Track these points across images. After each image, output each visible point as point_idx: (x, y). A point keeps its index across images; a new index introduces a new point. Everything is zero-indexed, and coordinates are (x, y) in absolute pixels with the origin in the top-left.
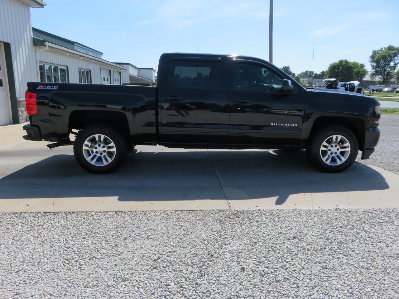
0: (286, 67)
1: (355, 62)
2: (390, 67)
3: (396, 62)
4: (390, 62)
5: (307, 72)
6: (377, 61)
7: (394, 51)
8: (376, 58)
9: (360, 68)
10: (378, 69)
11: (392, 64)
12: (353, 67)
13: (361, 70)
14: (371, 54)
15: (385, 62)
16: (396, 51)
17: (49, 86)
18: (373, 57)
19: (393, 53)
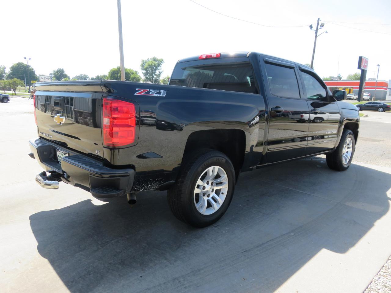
0: (60, 70)
1: (131, 69)
2: (156, 75)
3: (160, 71)
4: (156, 71)
5: (81, 75)
6: (146, 70)
7: (157, 62)
8: (145, 67)
9: (135, 74)
10: (147, 76)
11: (157, 72)
12: (130, 73)
13: (136, 76)
14: (141, 63)
15: (152, 70)
16: (159, 62)
17: (154, 91)
18: (142, 65)
19: (157, 64)
